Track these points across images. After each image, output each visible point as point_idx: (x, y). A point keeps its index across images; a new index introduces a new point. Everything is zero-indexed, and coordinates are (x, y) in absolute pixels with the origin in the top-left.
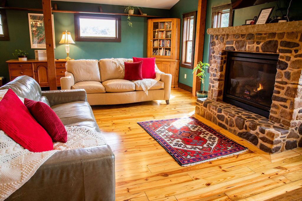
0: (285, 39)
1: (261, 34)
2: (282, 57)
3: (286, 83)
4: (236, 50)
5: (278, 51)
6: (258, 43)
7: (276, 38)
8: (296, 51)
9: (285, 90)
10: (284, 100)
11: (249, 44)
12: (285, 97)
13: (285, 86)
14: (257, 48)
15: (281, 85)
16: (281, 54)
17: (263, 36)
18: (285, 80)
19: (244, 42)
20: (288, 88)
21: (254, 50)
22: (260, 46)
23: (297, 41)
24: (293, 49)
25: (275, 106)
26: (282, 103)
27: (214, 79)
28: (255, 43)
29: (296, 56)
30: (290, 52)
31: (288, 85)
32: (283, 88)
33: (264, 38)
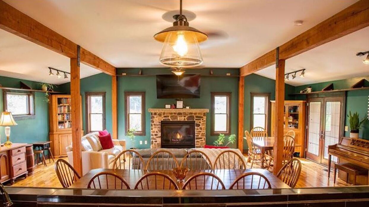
0: (197, 115)
1: (185, 113)
2: (197, 122)
3: (201, 132)
4: (171, 120)
5: (195, 120)
6: (184, 117)
7: (193, 115)
8: (203, 120)
9: (201, 135)
10: (201, 138)
11: (179, 117)
12: (201, 137)
13: (201, 133)
14: (185, 119)
15: (199, 133)
16: (196, 121)
17: (187, 114)
18: (200, 130)
19: (176, 117)
20: (202, 133)
21: (183, 120)
22: (185, 118)
23: (202, 116)
24: (201, 119)
25: (197, 142)
26: (201, 140)
27: (156, 137)
28: (183, 117)
29: (203, 121)
30: (200, 120)
31: (202, 132)
32: (200, 134)
33: (187, 115)
